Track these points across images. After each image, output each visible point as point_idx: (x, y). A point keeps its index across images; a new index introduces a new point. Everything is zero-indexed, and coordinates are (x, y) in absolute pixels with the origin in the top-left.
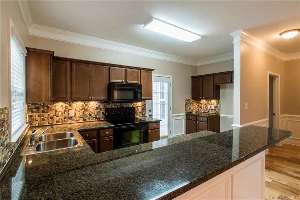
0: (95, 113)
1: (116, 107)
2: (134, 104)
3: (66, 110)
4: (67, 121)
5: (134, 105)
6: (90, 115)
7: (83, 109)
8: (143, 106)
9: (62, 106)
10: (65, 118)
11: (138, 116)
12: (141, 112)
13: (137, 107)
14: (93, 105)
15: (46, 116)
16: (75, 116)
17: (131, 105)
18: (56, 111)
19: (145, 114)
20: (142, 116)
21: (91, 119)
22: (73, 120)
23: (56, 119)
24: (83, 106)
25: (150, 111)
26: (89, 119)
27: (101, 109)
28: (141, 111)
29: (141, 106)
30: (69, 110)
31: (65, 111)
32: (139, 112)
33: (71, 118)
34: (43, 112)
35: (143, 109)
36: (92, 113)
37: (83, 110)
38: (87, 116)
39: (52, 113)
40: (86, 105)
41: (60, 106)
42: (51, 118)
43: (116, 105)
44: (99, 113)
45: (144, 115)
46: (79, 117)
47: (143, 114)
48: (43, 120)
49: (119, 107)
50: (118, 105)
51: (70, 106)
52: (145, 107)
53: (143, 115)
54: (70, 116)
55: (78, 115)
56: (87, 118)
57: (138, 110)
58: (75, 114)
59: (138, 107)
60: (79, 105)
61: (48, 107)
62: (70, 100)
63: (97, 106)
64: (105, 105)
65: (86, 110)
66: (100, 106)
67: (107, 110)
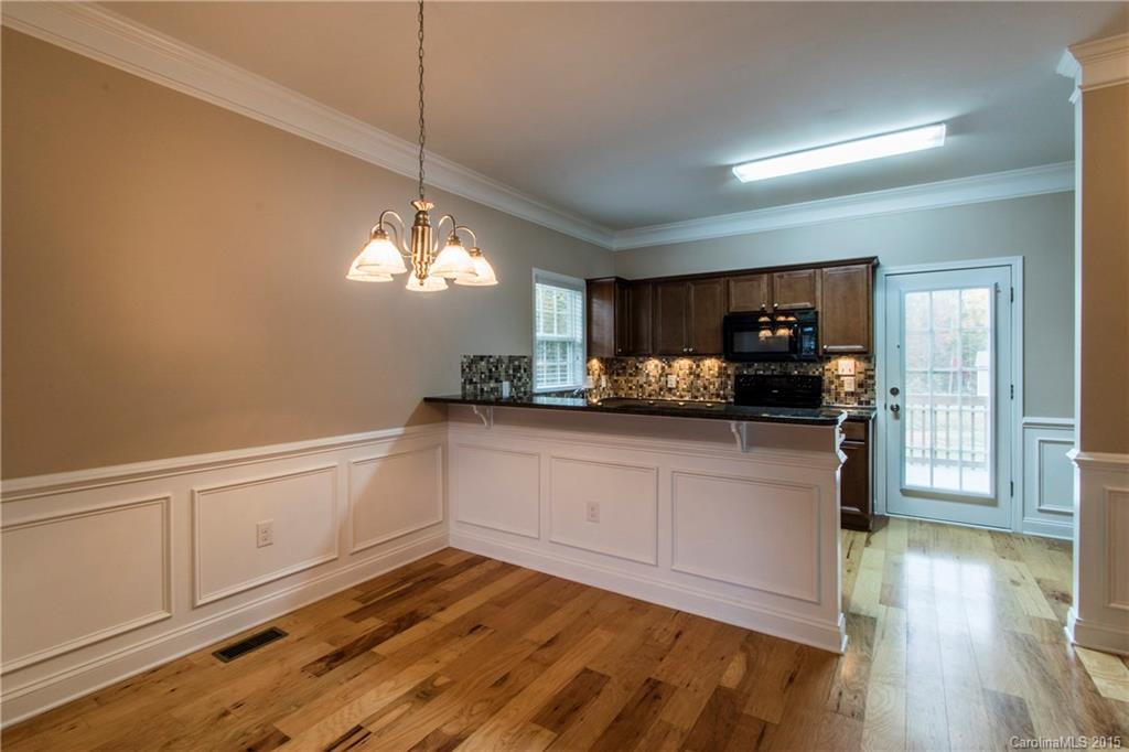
0: (717, 385)
1: (769, 373)
2: (826, 367)
3: (664, 374)
4: (663, 396)
5: (827, 370)
6: (705, 388)
7: (691, 374)
8: (862, 376)
9: (656, 366)
10: (661, 389)
11: (841, 402)
12: (852, 394)
13: (838, 377)
14: (711, 365)
15: (635, 382)
16: (677, 387)
17: (814, 371)
18: (648, 375)
19: (872, 402)
20: (856, 405)
21: (707, 397)
22: (675, 395)
23: (648, 389)
24: (691, 368)
25: (895, 392)
26: (703, 395)
27: (728, 376)
28: (852, 390)
29: (852, 373)
30: (667, 375)
31: (661, 375)
32: (847, 394)
33: (670, 389)
34: (631, 375)
35: (860, 385)
36: (710, 383)
37: (692, 377)
38: (698, 390)
39: (642, 380)
40: (698, 366)
41: (653, 366)
42: (641, 386)
43: (768, 368)
44: (723, 386)
45: (868, 403)
46: (683, 390)
47: (862, 399)
48: (631, 388)
49: (775, 373)
50: (773, 367)
51: (670, 366)
52: (872, 377)
53: (860, 403)
54: (669, 386)
55: (683, 385)
56: (699, 394)
57: (842, 385)
58: (678, 382)
59: (842, 378)
60: (683, 365)
61: (637, 368)
62: (669, 355)
63: (720, 368)
64: (737, 368)
65: (698, 376)
66: (725, 368)
67: (737, 377)
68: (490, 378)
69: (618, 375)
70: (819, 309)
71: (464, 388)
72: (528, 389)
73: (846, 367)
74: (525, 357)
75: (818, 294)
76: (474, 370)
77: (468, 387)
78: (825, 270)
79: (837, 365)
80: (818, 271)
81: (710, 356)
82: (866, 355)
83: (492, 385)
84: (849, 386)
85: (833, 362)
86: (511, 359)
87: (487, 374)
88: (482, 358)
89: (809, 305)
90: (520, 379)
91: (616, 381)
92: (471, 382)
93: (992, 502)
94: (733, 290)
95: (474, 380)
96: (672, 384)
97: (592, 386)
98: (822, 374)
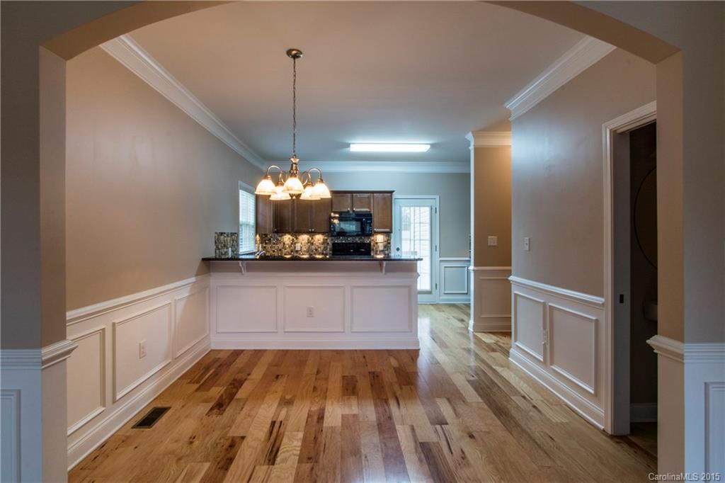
0: (322, 248)
1: (347, 242)
2: (372, 239)
3: (293, 243)
4: (293, 255)
6: (316, 250)
7: (308, 242)
8: (386, 243)
9: (289, 238)
10: (292, 251)
11: (378, 255)
12: (382, 251)
13: (377, 243)
14: (319, 238)
15: (276, 248)
16: (301, 250)
17: (367, 241)
18: (284, 244)
21: (317, 254)
22: (300, 254)
23: (284, 251)
24: (308, 240)
25: (398, 249)
26: (315, 254)
27: (328, 244)
28: (382, 249)
29: (382, 241)
30: (295, 244)
31: (292, 244)
32: (380, 251)
33: (297, 251)
34: (274, 244)
35: (385, 247)
36: (319, 247)
37: (309, 244)
38: (312, 251)
39: (280, 246)
40: (312, 239)
41: (287, 238)
42: (280, 250)
43: (347, 240)
44: (325, 248)
45: (388, 254)
46: (304, 251)
47: (386, 253)
48: (274, 251)
49: (351, 241)
50: (349, 239)
51: (297, 239)
52: (389, 243)
53: (385, 255)
54: (296, 249)
55: (304, 249)
56: (313, 253)
57: (378, 247)
58: (301, 247)
59: (379, 244)
60: (304, 238)
61: (278, 240)
62: (296, 233)
63: (324, 240)
64: (332, 240)
65: (312, 244)
66: (327, 240)
67: (334, 244)
68: (225, 246)
69: (266, 243)
70: (372, 212)
71: (216, 252)
72: (237, 253)
73: (380, 238)
74: (236, 233)
75: (372, 205)
76: (219, 241)
78: (375, 194)
79: (376, 238)
80: (372, 195)
81: (319, 233)
82: (388, 234)
83: (225, 250)
84: (381, 247)
86: (232, 235)
87: (224, 243)
88: (222, 234)
89: (367, 210)
90: (234, 246)
91: (265, 247)
92: (218, 248)
93: (430, 293)
94: (334, 200)
96: (298, 248)
97: (257, 250)
98: (370, 242)
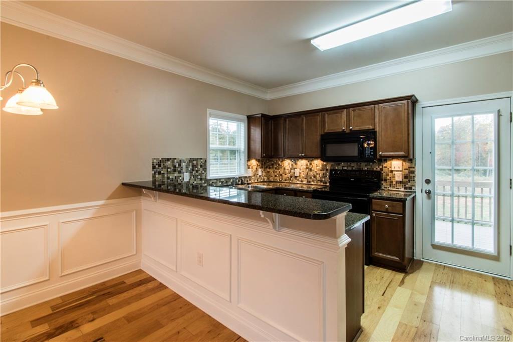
0: (321, 175)
2: (384, 165)
3: (293, 168)
4: (292, 181)
5: (385, 167)
6: (315, 177)
7: (307, 168)
8: (407, 171)
9: (289, 164)
10: (291, 177)
11: (394, 187)
12: (400, 182)
13: (392, 171)
14: (318, 164)
15: (278, 172)
16: (299, 176)
17: (376, 168)
18: (284, 169)
19: (413, 188)
20: (403, 190)
21: (315, 181)
22: (298, 180)
23: (285, 176)
24: (307, 165)
25: (428, 182)
26: (313, 181)
27: (327, 170)
28: (401, 180)
29: (401, 169)
30: (294, 169)
31: (291, 169)
32: (397, 182)
33: (296, 177)
34: (276, 168)
35: (406, 177)
36: (317, 174)
37: (307, 170)
38: (311, 178)
39: (281, 171)
40: (311, 164)
41: (287, 164)
42: (281, 175)
43: (350, 166)
44: (324, 176)
45: (410, 188)
46: (303, 177)
47: (407, 186)
48: (276, 176)
49: (354, 168)
50: (352, 165)
51: (296, 164)
52: (413, 172)
53: (406, 188)
54: (295, 175)
55: (303, 175)
56: (311, 180)
57: (394, 177)
58: (300, 173)
59: (394, 172)
60: (303, 163)
61: (279, 165)
62: (295, 158)
63: (322, 165)
64: (332, 166)
65: (311, 170)
66: (326, 165)
67: (331, 171)
68: (175, 171)
69: (270, 168)
70: (377, 129)
71: (154, 176)
72: (204, 177)
73: (396, 165)
74: (202, 159)
75: (377, 120)
76: (162, 166)
77: (157, 176)
78: (381, 105)
79: (391, 164)
80: (376, 106)
81: (316, 158)
82: (408, 158)
83: (176, 174)
84: (398, 177)
85: (389, 163)
86: (191, 160)
87: (172, 168)
88: (168, 160)
89: (371, 127)
90: (197, 171)
91: (269, 172)
92: (159, 173)
93: (496, 258)
94: (326, 120)
95: (162, 172)
96: (297, 174)
97: (251, 175)
98: (382, 169)
